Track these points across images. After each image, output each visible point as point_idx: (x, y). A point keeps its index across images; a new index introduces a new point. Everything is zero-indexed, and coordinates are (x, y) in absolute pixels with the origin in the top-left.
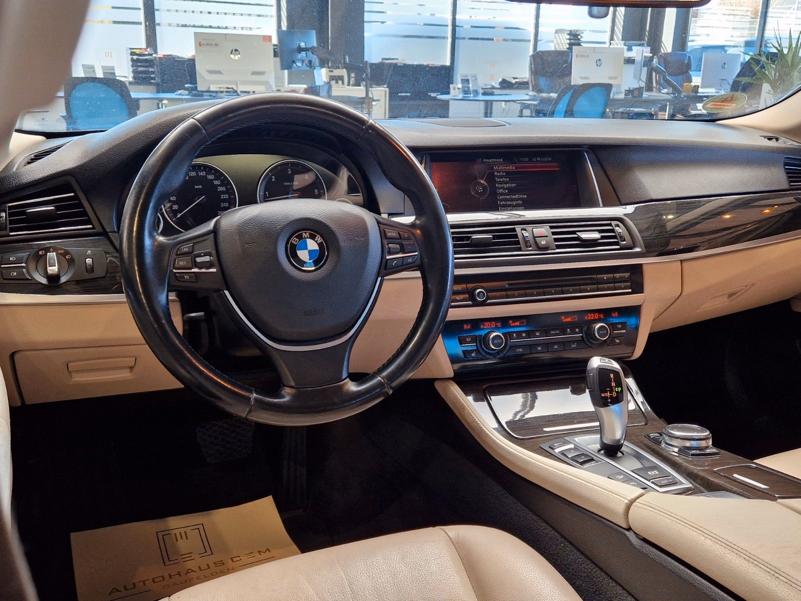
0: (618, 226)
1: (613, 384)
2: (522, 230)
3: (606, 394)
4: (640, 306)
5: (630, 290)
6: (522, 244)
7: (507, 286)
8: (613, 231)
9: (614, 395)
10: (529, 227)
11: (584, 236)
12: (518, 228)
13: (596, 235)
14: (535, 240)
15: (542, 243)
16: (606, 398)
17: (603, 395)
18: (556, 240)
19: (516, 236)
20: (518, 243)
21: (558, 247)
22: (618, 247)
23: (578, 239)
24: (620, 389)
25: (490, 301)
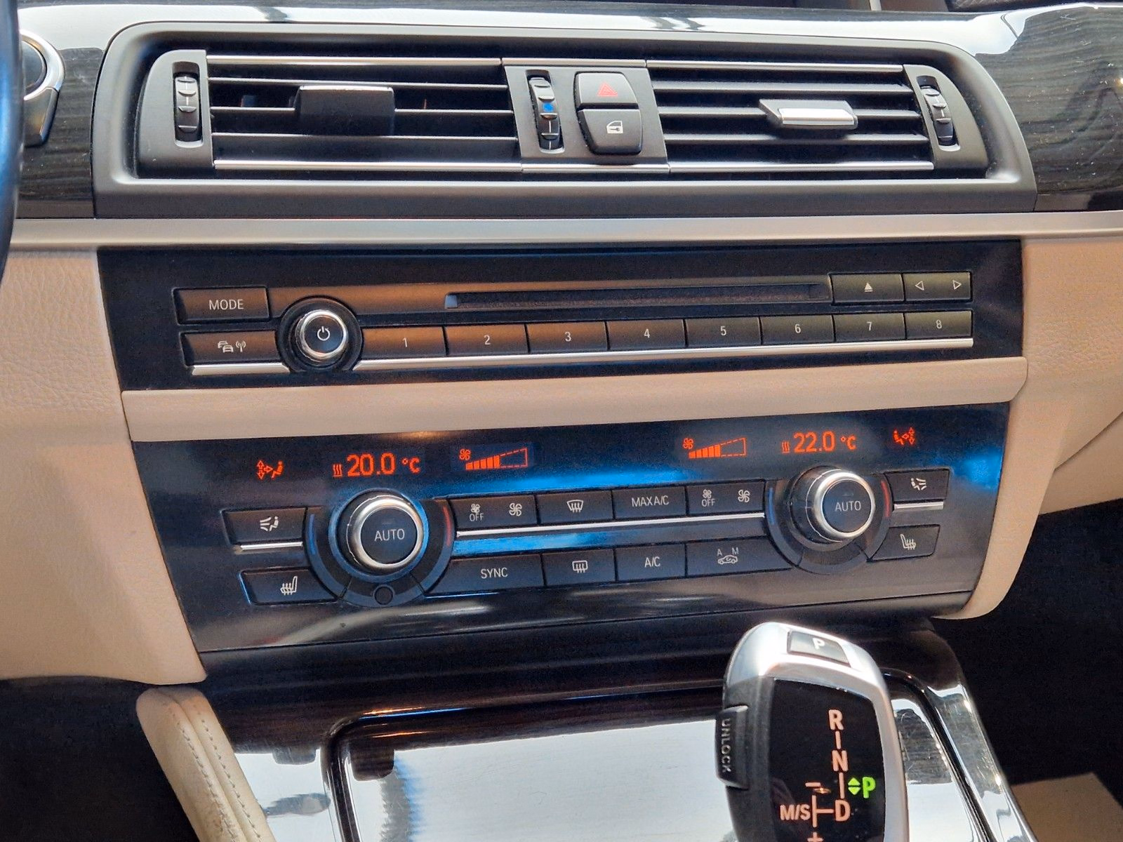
0: (930, 83)
1: (840, 760)
2: (531, 75)
3: (803, 808)
4: (1007, 406)
5: (969, 342)
6: (525, 134)
7: (450, 304)
8: (909, 101)
9: (842, 812)
10: (560, 69)
11: (791, 113)
12: (516, 70)
13: (840, 114)
14: (580, 117)
15: (611, 130)
17: (788, 813)
18: (670, 124)
19: (503, 99)
20: (508, 125)
21: (676, 151)
22: (927, 165)
23: (763, 124)
25: (364, 364)
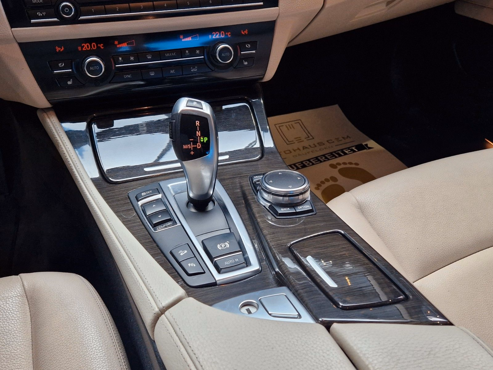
1: (198, 133)
3: (189, 145)
4: (274, 22)
5: (262, 3)
9: (199, 146)
16: (189, 150)
17: (185, 147)
24: (206, 139)
25: (82, 18)
